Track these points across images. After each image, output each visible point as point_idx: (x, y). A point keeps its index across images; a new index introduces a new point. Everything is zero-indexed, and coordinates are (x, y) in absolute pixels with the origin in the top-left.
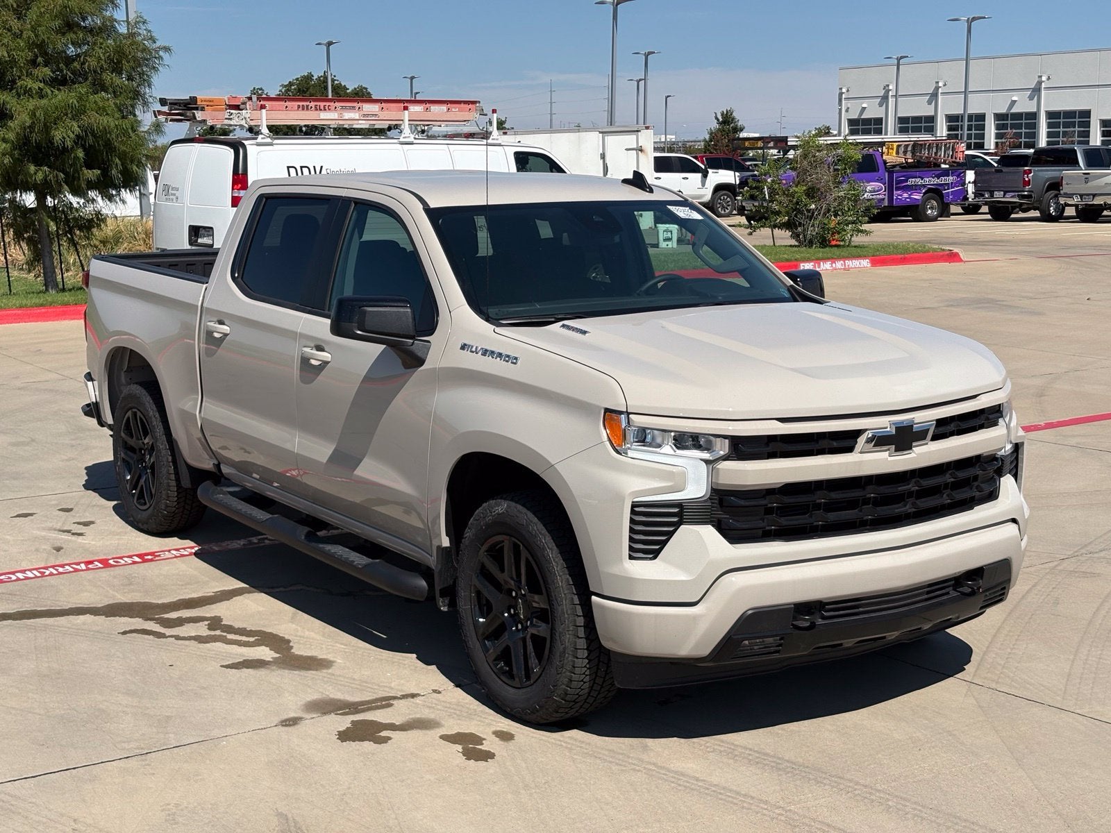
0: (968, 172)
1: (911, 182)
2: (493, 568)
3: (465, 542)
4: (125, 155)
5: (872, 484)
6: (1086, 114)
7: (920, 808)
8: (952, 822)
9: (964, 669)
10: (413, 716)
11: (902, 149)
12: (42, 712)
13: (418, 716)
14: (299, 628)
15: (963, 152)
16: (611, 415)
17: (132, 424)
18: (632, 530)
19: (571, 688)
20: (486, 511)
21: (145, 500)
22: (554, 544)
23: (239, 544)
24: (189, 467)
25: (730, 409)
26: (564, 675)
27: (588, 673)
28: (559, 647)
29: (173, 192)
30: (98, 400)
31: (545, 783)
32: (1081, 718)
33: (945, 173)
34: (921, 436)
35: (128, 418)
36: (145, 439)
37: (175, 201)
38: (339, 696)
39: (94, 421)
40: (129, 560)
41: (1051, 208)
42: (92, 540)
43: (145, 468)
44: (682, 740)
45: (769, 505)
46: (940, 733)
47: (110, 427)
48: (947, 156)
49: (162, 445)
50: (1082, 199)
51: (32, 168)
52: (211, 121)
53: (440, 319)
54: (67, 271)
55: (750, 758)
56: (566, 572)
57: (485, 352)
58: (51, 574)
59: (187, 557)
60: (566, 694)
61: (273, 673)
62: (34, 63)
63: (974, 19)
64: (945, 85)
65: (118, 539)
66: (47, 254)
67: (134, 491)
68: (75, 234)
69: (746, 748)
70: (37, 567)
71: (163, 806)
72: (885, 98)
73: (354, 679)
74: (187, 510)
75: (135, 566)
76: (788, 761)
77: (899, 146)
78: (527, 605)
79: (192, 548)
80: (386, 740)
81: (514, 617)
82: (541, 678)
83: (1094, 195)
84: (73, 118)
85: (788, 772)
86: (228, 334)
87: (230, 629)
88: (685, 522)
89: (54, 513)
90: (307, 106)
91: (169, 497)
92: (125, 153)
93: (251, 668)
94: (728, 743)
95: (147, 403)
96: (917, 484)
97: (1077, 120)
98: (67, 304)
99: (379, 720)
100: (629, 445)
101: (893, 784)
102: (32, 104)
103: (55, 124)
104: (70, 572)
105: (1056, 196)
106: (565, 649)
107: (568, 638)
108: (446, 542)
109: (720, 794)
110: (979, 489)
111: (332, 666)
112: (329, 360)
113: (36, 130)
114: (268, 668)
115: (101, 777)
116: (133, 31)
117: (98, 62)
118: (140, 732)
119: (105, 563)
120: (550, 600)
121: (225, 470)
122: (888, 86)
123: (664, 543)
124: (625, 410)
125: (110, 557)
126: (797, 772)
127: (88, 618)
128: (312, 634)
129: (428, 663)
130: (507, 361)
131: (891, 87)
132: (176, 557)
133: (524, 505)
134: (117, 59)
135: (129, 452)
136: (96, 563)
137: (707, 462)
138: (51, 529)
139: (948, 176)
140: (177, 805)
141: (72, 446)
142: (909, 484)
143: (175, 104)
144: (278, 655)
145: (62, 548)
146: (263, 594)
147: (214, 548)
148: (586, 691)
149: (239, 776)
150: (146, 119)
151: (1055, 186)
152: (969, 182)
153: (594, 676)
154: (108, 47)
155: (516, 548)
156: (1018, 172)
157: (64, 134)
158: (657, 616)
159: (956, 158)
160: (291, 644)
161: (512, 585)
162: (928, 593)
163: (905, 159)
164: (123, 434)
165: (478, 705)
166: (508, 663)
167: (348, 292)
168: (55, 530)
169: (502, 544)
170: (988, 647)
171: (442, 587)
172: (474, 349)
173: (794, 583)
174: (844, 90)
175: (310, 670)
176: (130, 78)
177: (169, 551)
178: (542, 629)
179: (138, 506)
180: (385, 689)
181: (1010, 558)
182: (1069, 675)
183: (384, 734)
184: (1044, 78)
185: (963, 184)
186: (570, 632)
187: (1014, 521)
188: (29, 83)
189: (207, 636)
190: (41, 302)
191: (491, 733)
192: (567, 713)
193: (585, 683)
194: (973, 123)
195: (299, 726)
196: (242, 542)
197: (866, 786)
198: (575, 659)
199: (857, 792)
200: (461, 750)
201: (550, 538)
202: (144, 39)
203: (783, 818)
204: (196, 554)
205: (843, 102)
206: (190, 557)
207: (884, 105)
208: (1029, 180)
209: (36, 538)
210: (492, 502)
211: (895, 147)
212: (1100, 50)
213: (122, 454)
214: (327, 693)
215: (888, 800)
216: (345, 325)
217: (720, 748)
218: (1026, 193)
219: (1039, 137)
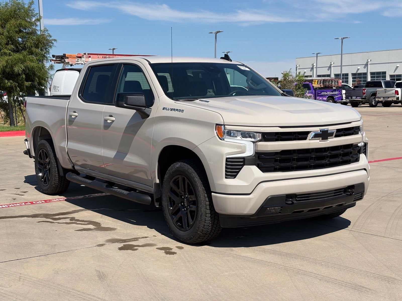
0: (343, 90)
1: (323, 93)
2: (175, 188)
3: (165, 179)
4: (40, 77)
5: (314, 152)
6: (384, 73)
7: (334, 265)
8: (346, 268)
9: (348, 227)
10: (146, 243)
11: (319, 82)
12: (8, 244)
13: (148, 243)
14: (104, 220)
15: (341, 83)
16: (218, 126)
17: (42, 155)
18: (226, 168)
19: (204, 228)
20: (173, 167)
21: (46, 182)
22: (198, 176)
23: (81, 197)
24: (63, 168)
25: (262, 123)
26: (202, 223)
27: (210, 223)
28: (200, 213)
29: (57, 88)
30: (29, 148)
31: (195, 260)
32: (391, 239)
33: (335, 90)
34: (331, 135)
35: (41, 153)
36: (46, 159)
37: (58, 91)
38: (119, 238)
39: (28, 156)
40: (41, 202)
41: (373, 102)
42: (27, 197)
43: (47, 171)
44: (246, 248)
45: (276, 158)
46: (340, 244)
47: (34, 157)
48: (335, 84)
49: (53, 161)
50: (384, 99)
51: (6, 81)
52: (71, 62)
53: (155, 101)
54: (19, 122)
55: (271, 252)
56: (202, 185)
57: (172, 110)
58: (12, 206)
59: (62, 201)
60: (203, 231)
61: (94, 232)
62: (7, 44)
63: (344, 38)
64: (334, 63)
65: (37, 196)
66: (11, 113)
67: (42, 180)
68: (21, 106)
69: (269, 249)
70: (7, 204)
71: (53, 269)
72: (312, 68)
73: (124, 233)
74: (62, 185)
75: (43, 204)
76: (284, 253)
77: (318, 81)
78: (188, 200)
79: (64, 198)
80: (136, 249)
81: (184, 206)
82: (193, 226)
83: (388, 97)
84: (21, 63)
85: (285, 256)
86: (77, 116)
87: (78, 220)
88: (246, 164)
89: (13, 189)
90: (106, 57)
91: (55, 180)
92: (40, 76)
93: (86, 231)
94: (262, 248)
95: (47, 146)
96: (330, 153)
97: (381, 75)
98: (18, 130)
99: (133, 244)
100: (225, 137)
101: (323, 258)
102: (6, 58)
103: (15, 65)
104: (19, 205)
105: (375, 98)
106: (202, 214)
107: (203, 209)
108: (158, 181)
109: (260, 262)
110: (352, 157)
111: (116, 230)
112: (115, 120)
113: (8, 67)
114: (92, 231)
115: (30, 261)
116: (43, 34)
117: (31, 44)
118: (45, 249)
119: (32, 203)
120: (196, 197)
121: (76, 168)
122: (313, 64)
123: (238, 172)
124: (223, 124)
125: (33, 201)
126: (288, 256)
127: (25, 218)
128: (109, 221)
129: (151, 228)
130: (180, 112)
131: (314, 65)
132: (58, 201)
133: (186, 163)
134: (37, 43)
135: (40, 165)
136: (29, 203)
137: (253, 142)
138: (11, 194)
139: (336, 91)
140: (58, 269)
141: (20, 171)
142: (327, 153)
143: (58, 57)
144: (96, 227)
145: (16, 199)
146: (90, 211)
147: (72, 198)
148: (210, 230)
149: (82, 260)
150: (47, 65)
151: (374, 94)
152: (344, 94)
153: (213, 223)
154: (34, 39)
155: (184, 180)
156: (361, 90)
157: (18, 69)
158: (236, 198)
159: (338, 85)
160: (101, 224)
161: (183, 194)
162: (335, 193)
163: (320, 85)
164: (38, 159)
165: (170, 239)
166: (181, 223)
167: (122, 91)
168: (13, 194)
169: (178, 179)
170: (356, 221)
171: (157, 198)
172: (167, 109)
173: (286, 187)
174: (298, 66)
175: (108, 231)
176: (41, 50)
177: (55, 199)
178: (194, 208)
179: (44, 185)
180: (136, 236)
181: (364, 182)
182: (387, 227)
183: (135, 248)
184: (369, 61)
185: (341, 94)
186: (204, 207)
187: (365, 169)
188: (6, 51)
189: (69, 222)
190: (9, 129)
191: (175, 247)
192: (203, 239)
193: (209, 226)
194: (344, 77)
195: (104, 246)
196: (82, 196)
197: (313, 259)
198: (206, 217)
199: (310, 261)
200: (164, 252)
201: (196, 174)
202: (47, 36)
203: (283, 268)
204: (65, 200)
205: (298, 70)
206: (63, 201)
207: (312, 71)
208: (365, 92)
209: (7, 196)
210: (175, 164)
211: (317, 81)
212: (389, 50)
213: (38, 166)
214: (114, 237)
215: (322, 263)
216: (120, 103)
217: (259, 250)
218: (364, 97)
219: (368, 78)
